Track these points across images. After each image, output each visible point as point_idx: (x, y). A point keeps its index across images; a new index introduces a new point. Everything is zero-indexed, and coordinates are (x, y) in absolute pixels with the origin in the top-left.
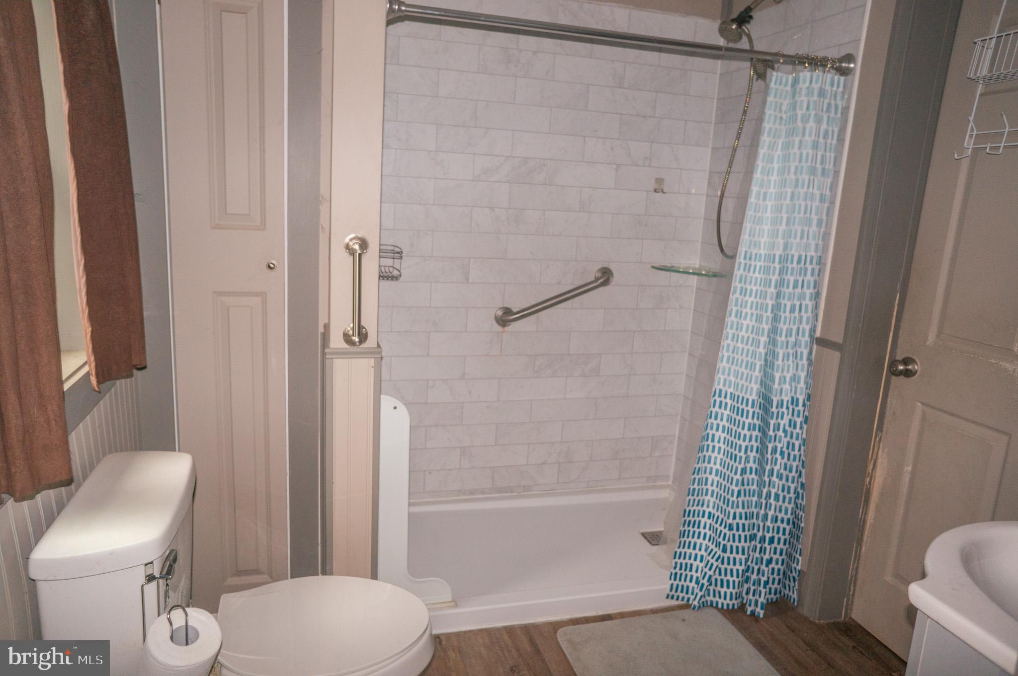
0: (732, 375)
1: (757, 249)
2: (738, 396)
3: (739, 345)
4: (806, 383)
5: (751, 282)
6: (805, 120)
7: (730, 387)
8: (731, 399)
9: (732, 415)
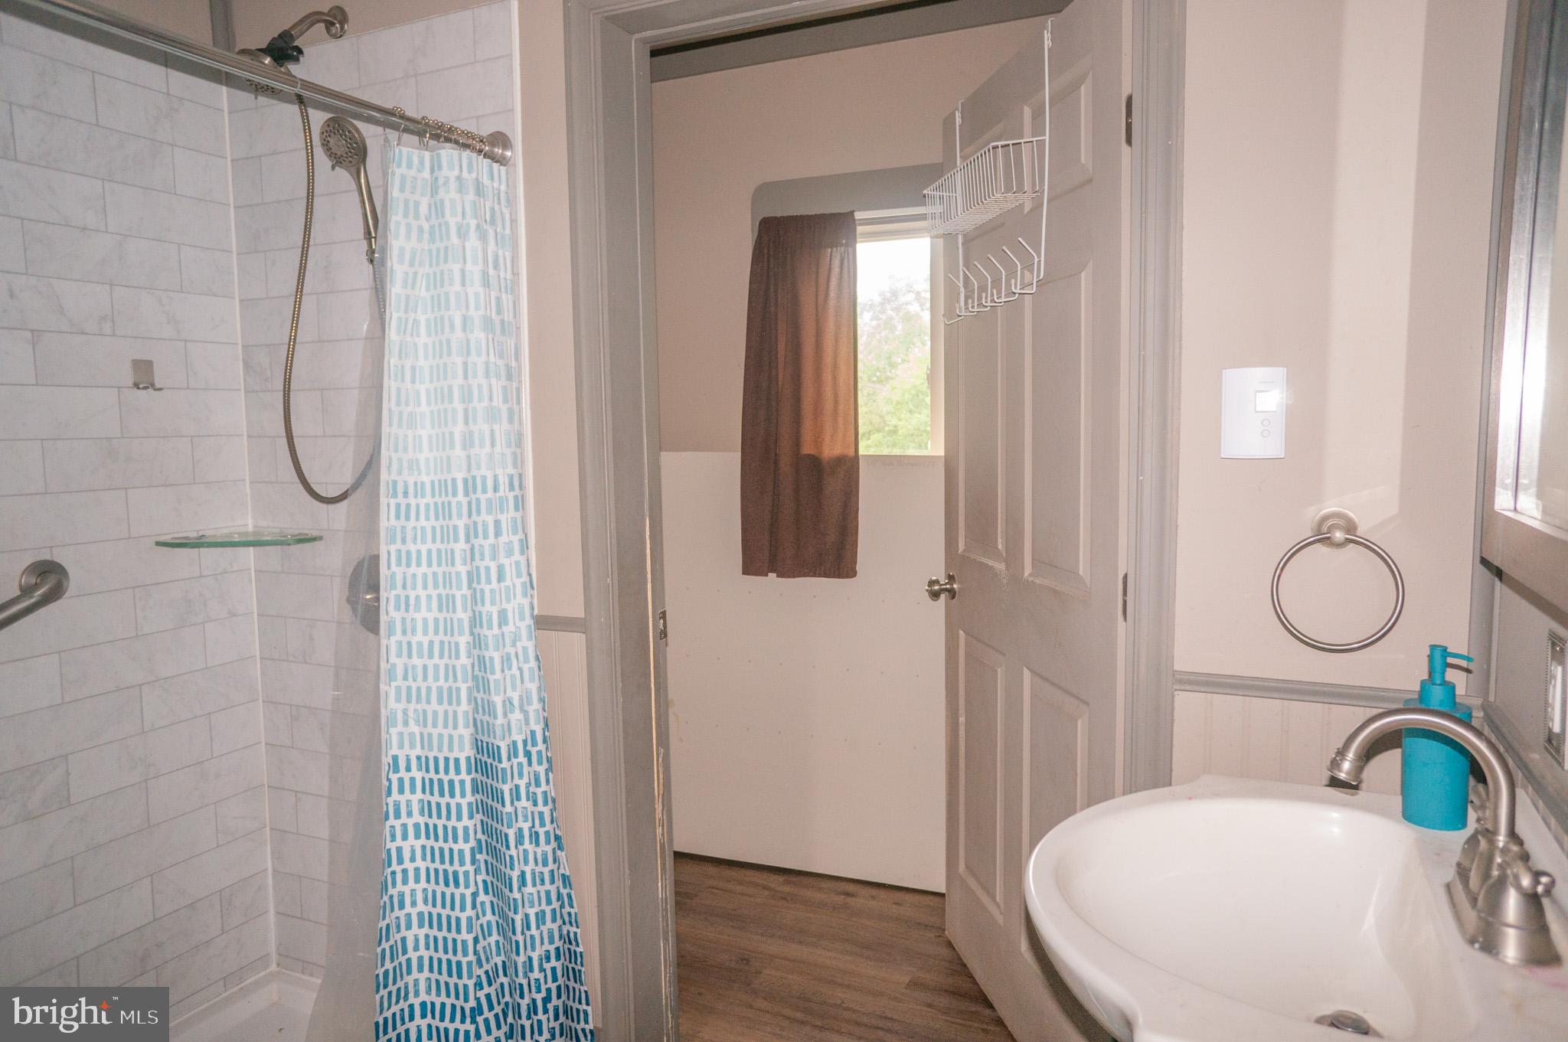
0: (412, 722)
1: (416, 473)
2: (436, 759)
3: (416, 661)
4: (542, 700)
5: (415, 538)
6: (462, 234)
7: (412, 746)
8: (420, 769)
9: (431, 798)
